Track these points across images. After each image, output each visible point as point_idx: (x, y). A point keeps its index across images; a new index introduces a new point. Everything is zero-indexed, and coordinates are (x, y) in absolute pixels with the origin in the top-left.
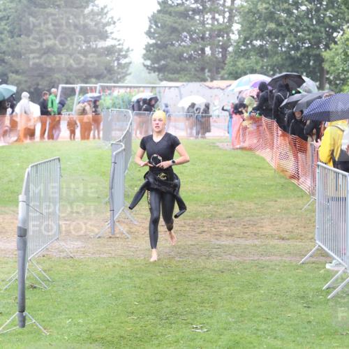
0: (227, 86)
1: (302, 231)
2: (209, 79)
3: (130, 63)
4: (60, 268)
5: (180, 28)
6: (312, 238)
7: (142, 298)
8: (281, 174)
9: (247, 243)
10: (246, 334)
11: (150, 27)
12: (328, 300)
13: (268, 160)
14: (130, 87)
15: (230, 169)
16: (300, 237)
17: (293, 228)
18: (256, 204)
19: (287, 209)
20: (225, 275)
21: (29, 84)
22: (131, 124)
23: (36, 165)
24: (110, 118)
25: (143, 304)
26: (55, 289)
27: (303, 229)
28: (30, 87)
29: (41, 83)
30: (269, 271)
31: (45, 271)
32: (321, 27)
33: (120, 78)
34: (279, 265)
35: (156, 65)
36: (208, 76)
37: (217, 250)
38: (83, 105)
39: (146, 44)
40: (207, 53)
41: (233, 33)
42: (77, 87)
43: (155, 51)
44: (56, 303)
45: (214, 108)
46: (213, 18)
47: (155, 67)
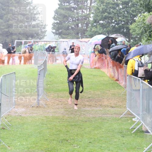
0: (88, 41)
1: (121, 104)
2: (81, 38)
3: (46, 31)
4: (15, 120)
5: (68, 15)
6: (125, 107)
7: (51, 133)
8: (112, 79)
9: (97, 109)
10: (96, 149)
11: (55, 15)
12: (132, 134)
13: (106, 73)
14: (46, 41)
15: (89, 77)
16: (120, 107)
17: (117, 102)
18: (101, 92)
19: (114, 94)
20: (87, 123)
21: (2, 40)
22: (46, 57)
23: (5, 76)
24: (37, 55)
25: (52, 136)
26: (13, 129)
27: (121, 103)
28: (2, 41)
29: (7, 40)
30: (106, 121)
31: (9, 122)
32: (128, 15)
33: (42, 37)
34: (111, 119)
35: (57, 32)
36: (80, 36)
37: (84, 112)
38: (25, 49)
39: (53, 22)
40: (79, 26)
41: (91, 18)
42: (23, 41)
43: (57, 26)
44: (13, 136)
45: (83, 50)
46: (82, 11)
47: (57, 33)
